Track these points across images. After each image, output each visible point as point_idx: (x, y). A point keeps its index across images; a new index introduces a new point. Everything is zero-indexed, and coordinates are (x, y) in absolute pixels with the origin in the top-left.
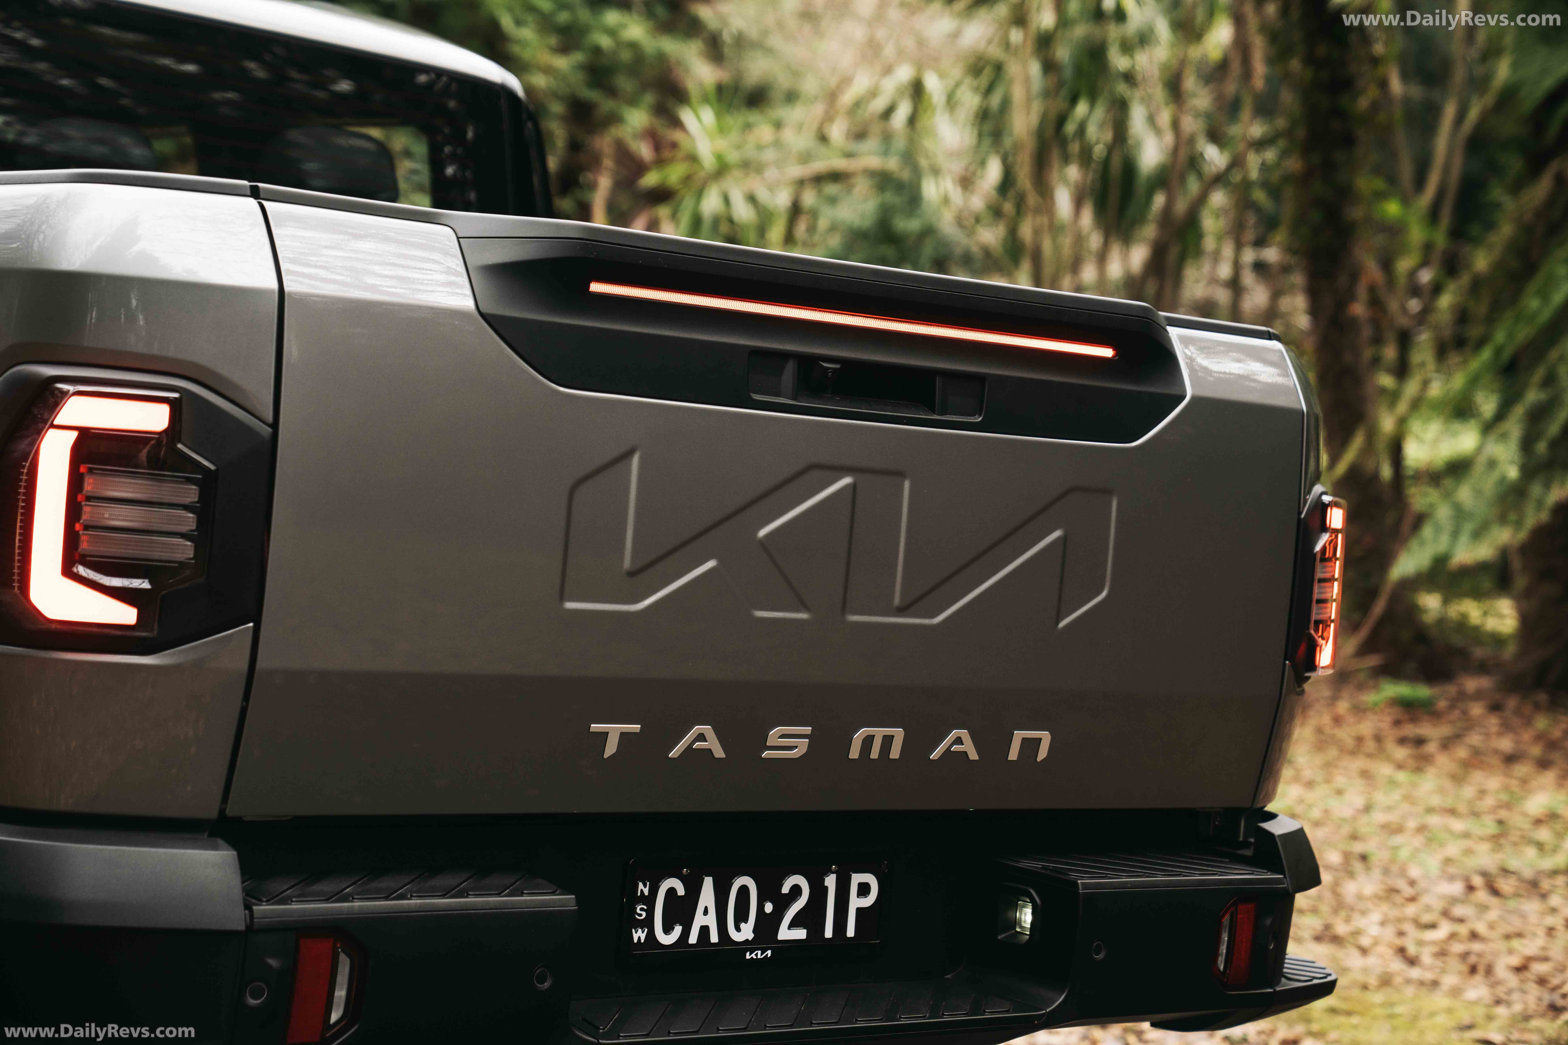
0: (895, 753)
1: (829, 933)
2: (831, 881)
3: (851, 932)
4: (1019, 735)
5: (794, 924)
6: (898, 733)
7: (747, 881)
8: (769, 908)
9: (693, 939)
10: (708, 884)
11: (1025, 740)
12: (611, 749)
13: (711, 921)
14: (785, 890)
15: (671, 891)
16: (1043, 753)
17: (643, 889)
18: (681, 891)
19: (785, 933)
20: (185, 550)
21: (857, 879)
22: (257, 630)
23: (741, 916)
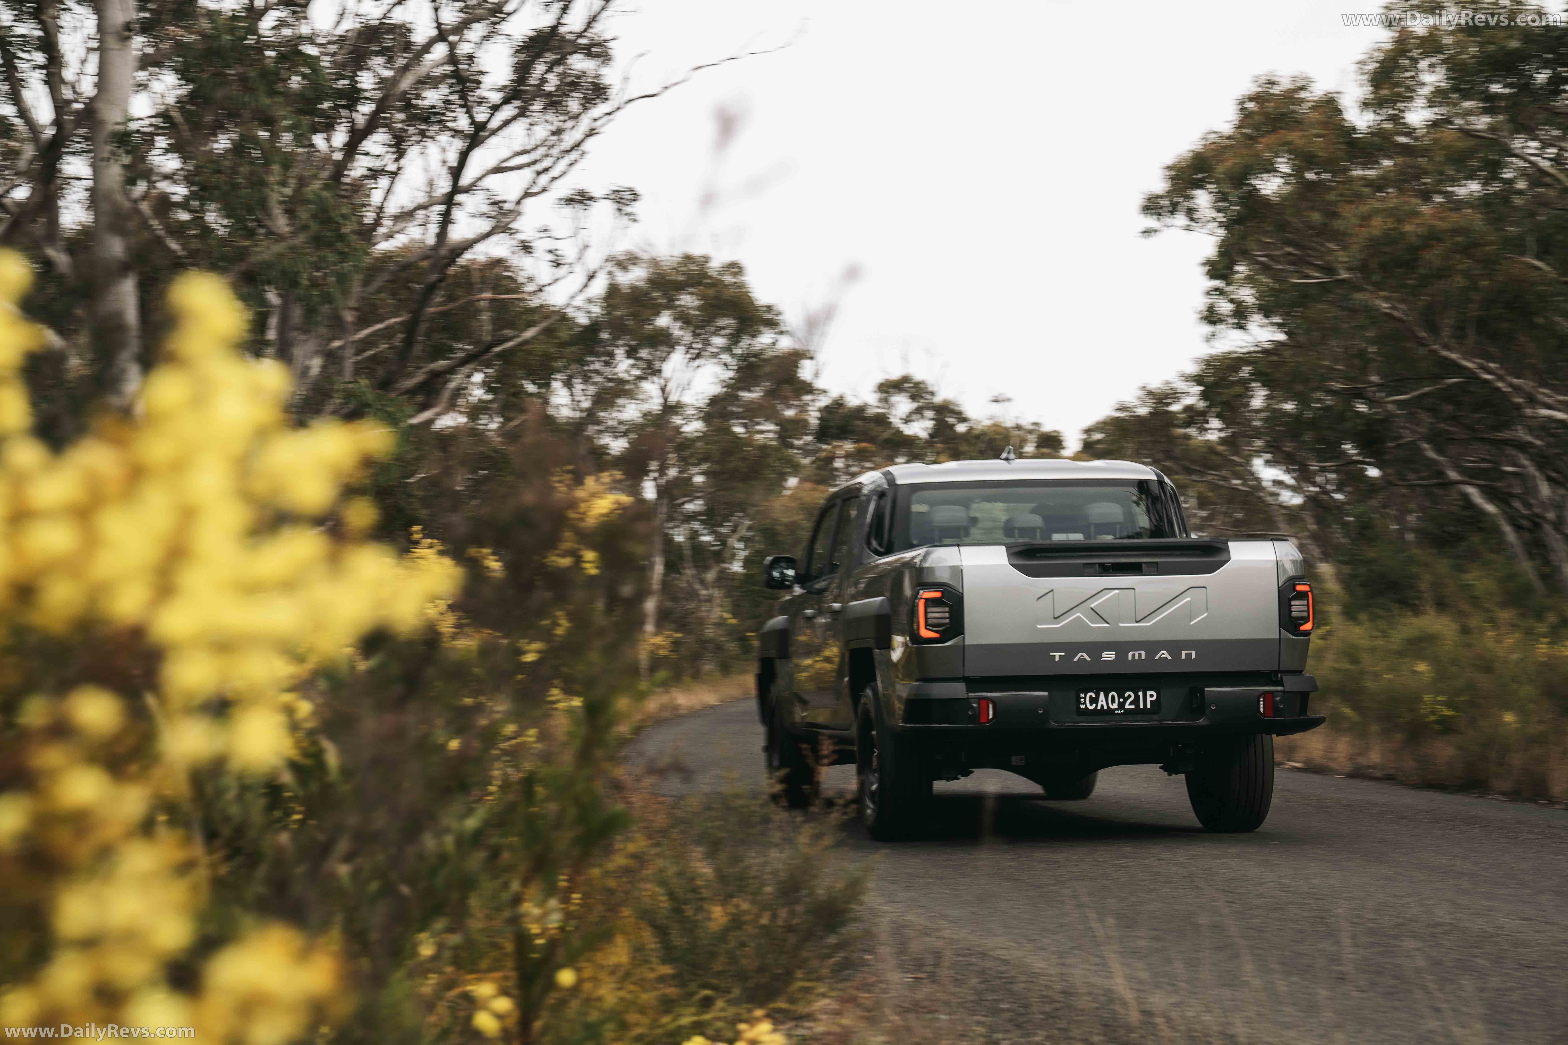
0: (1143, 658)
1: (1142, 706)
2: (1141, 694)
3: (1149, 706)
4: (1183, 652)
5: (1130, 704)
6: (1143, 653)
7: (1114, 693)
8: (1121, 700)
9: (1099, 707)
10: (1102, 694)
11: (1186, 654)
12: (1057, 659)
13: (1104, 703)
14: (1126, 695)
15: (1091, 696)
16: (1193, 656)
17: (1082, 695)
18: (1094, 696)
19: (1127, 706)
20: (947, 621)
21: (1149, 693)
22: (964, 637)
23: (1113, 701)
